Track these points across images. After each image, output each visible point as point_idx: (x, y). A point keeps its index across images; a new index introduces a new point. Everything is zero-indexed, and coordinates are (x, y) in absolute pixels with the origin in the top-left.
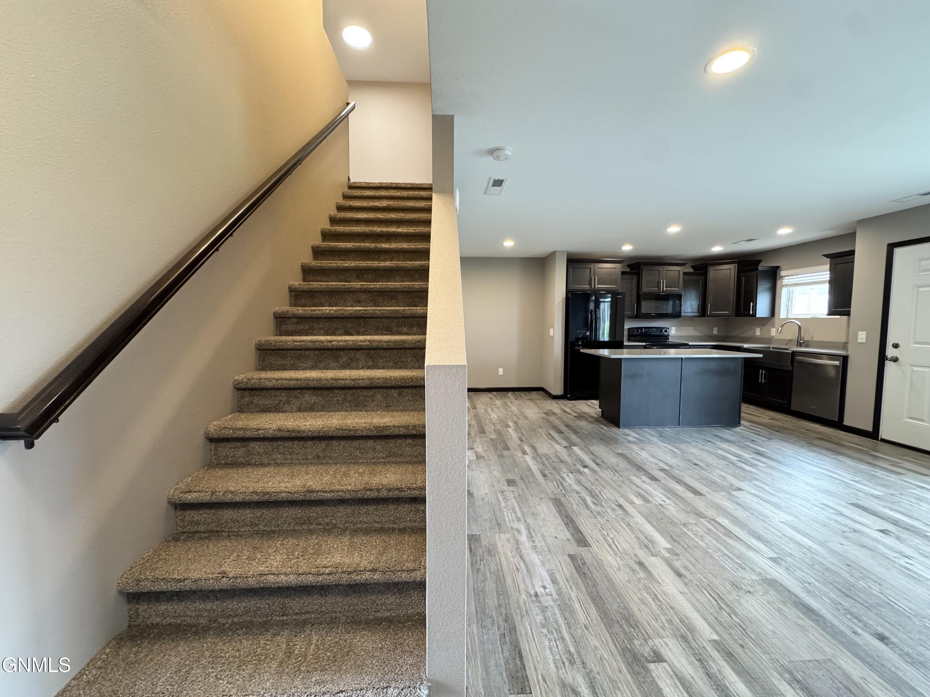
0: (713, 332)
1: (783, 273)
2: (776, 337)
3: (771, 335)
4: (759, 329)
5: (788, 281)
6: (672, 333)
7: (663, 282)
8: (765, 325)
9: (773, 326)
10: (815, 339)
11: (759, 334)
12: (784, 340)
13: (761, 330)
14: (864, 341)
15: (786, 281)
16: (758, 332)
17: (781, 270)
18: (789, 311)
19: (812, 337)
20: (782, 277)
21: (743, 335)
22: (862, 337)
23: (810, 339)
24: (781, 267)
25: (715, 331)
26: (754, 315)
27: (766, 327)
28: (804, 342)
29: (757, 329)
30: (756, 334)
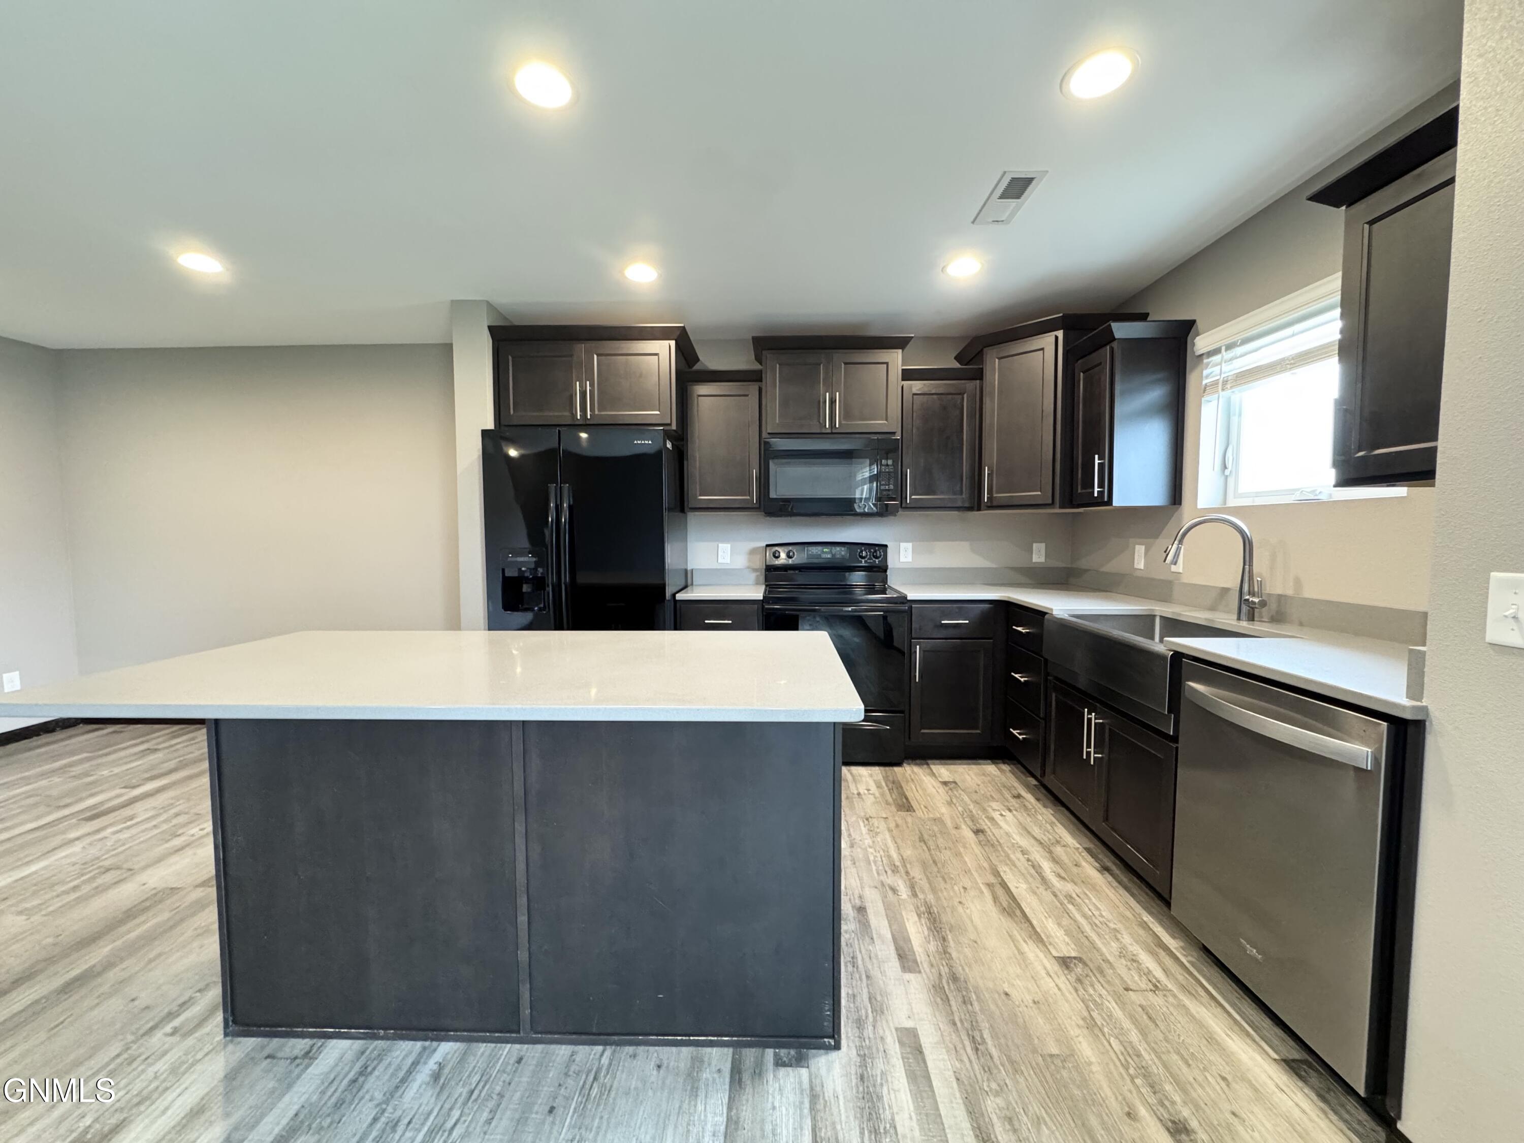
0: (1032, 558)
1: (1201, 343)
2: (1185, 579)
3: (1173, 568)
4: (1142, 548)
5: (1217, 369)
6: (902, 559)
7: (833, 402)
8: (1157, 534)
10: (1309, 593)
11: (1142, 566)
12: (1207, 589)
13: (1146, 553)
15: (1210, 371)
16: (1140, 559)
17: (1198, 334)
18: (1231, 481)
19: (1298, 582)
20: (1199, 360)
21: (1106, 569)
23: (1290, 592)
24: (1200, 324)
25: (1039, 555)
26: (1106, 500)
27: (1161, 543)
28: (1263, 604)
29: (1137, 547)
30: (1136, 566)
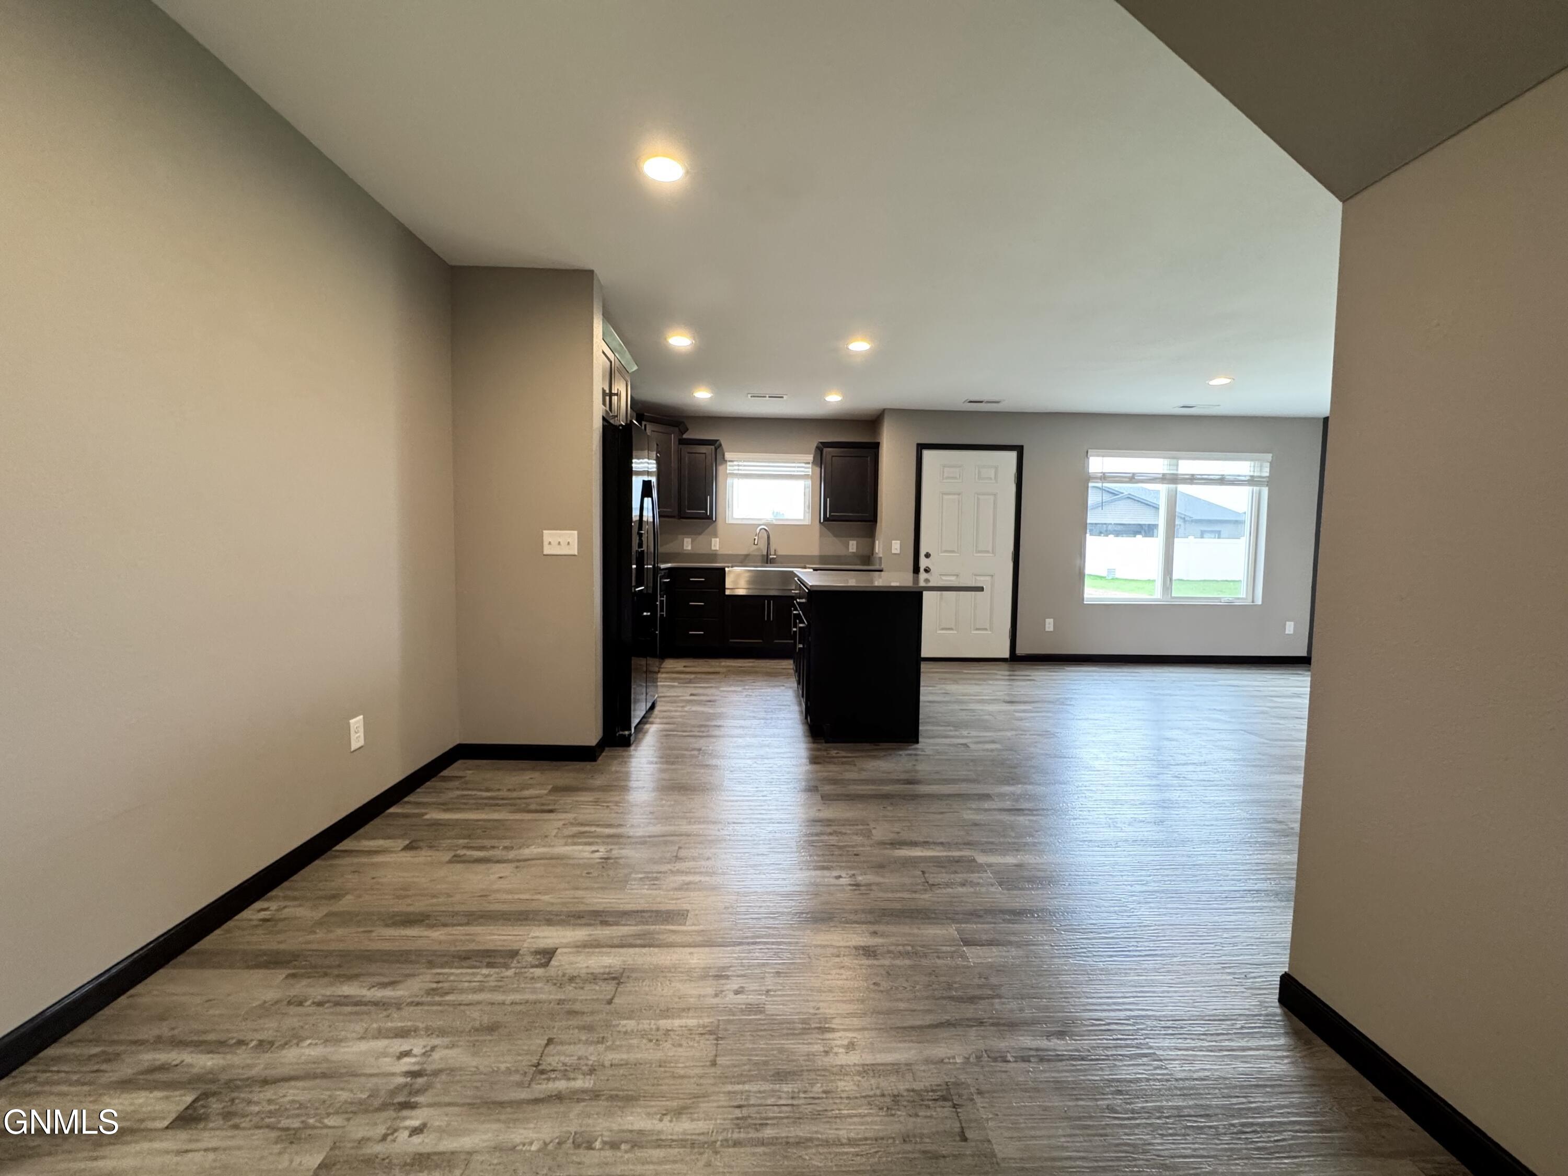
1: (728, 456)
2: (720, 553)
3: (713, 548)
4: (690, 540)
5: (735, 468)
8: (700, 534)
9: (716, 536)
11: (689, 548)
12: (737, 555)
13: (692, 542)
14: (898, 552)
15: (730, 468)
16: (688, 545)
17: (725, 450)
20: (724, 461)
22: (896, 546)
24: (726, 447)
27: (701, 538)
28: (776, 559)
29: (686, 540)
30: (685, 548)
